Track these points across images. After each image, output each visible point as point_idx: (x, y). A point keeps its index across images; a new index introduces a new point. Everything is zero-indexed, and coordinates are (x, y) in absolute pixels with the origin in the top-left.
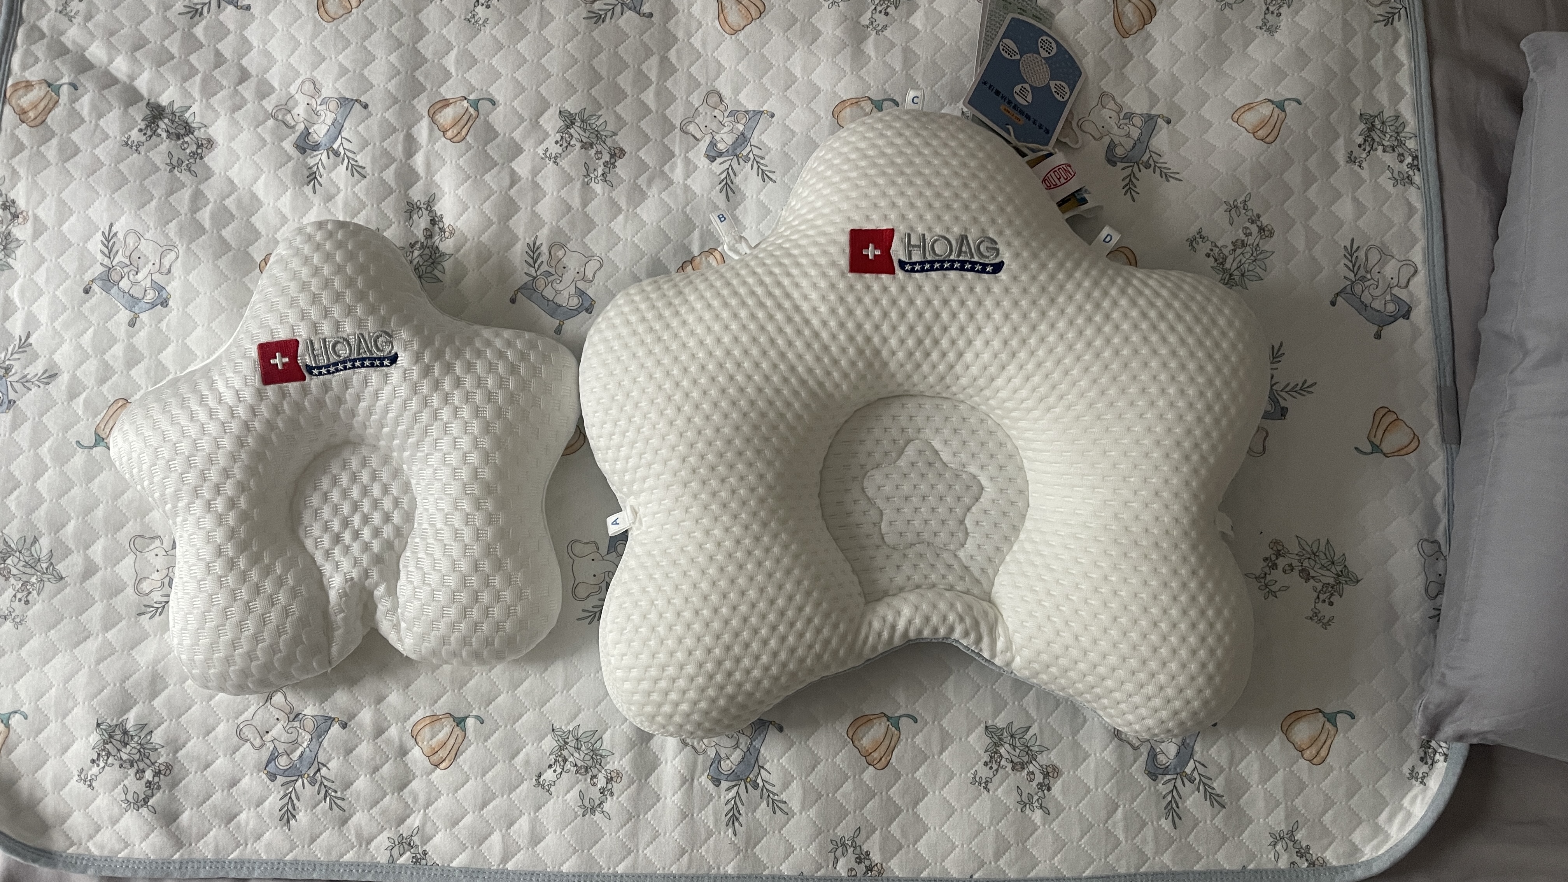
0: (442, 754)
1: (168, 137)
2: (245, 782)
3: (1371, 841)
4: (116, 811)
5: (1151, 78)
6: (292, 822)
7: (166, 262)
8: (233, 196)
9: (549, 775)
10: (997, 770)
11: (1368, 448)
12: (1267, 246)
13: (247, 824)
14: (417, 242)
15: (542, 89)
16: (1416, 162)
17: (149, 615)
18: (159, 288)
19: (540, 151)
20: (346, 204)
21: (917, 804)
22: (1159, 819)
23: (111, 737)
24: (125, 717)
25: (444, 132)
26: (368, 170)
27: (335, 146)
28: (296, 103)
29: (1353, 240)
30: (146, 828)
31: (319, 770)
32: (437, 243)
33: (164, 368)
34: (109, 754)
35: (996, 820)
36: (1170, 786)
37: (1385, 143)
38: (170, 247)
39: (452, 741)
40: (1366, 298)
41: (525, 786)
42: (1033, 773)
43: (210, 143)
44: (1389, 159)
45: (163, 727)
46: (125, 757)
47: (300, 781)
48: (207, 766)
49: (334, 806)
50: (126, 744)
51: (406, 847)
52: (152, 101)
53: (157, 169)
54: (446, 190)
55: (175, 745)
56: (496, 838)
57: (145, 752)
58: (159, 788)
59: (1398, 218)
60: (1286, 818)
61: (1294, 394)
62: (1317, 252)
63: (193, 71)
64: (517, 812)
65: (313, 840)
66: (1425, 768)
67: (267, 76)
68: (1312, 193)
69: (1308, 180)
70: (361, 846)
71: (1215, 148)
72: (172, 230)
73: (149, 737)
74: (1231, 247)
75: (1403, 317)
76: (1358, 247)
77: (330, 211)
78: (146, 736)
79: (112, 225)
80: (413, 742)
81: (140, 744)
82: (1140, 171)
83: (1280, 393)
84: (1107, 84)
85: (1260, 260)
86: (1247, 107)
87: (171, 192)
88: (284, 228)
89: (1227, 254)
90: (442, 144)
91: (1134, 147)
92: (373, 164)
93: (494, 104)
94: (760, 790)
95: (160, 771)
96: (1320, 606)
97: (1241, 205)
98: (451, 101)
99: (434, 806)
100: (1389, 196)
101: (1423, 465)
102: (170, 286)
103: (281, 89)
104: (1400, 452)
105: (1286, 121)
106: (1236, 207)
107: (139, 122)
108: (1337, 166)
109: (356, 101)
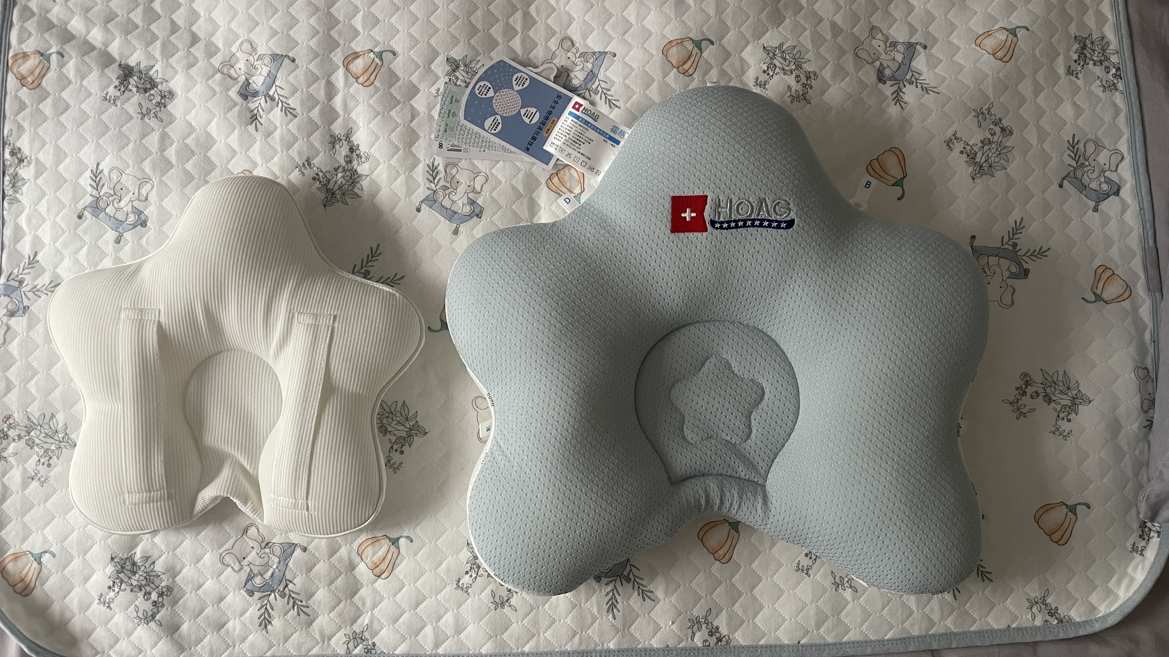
0: (383, 567)
1: (137, 92)
2: (230, 598)
3: (1104, 601)
4: (131, 625)
5: (910, 13)
6: (269, 627)
7: (144, 192)
8: (193, 136)
9: (466, 580)
10: (816, 560)
11: (1090, 297)
12: (1009, 142)
13: (234, 630)
14: (340, 166)
15: (433, 42)
16: (1118, 73)
18: (139, 213)
19: (433, 90)
20: (282, 139)
21: (754, 588)
23: (123, 568)
24: (133, 552)
25: (357, 78)
26: (298, 110)
27: (271, 93)
28: (238, 61)
29: (1074, 135)
30: (155, 638)
31: (287, 586)
32: (355, 167)
34: (122, 581)
35: (816, 598)
37: (1095, 58)
38: (145, 180)
39: (389, 557)
40: (1086, 180)
41: (448, 589)
43: (171, 94)
44: (1098, 70)
45: (162, 558)
46: (135, 583)
47: (273, 595)
48: (199, 587)
49: (301, 612)
50: (135, 573)
51: (359, 640)
52: (123, 62)
53: (131, 118)
54: (361, 124)
55: (173, 572)
56: (428, 630)
57: (150, 578)
58: (163, 606)
59: (1107, 117)
60: (1039, 587)
61: (1033, 258)
62: (1047, 146)
63: (154, 38)
64: (443, 610)
65: (286, 640)
66: (1143, 543)
67: (213, 39)
68: (1040, 100)
69: (1038, 90)
70: (324, 642)
71: (963, 67)
72: (147, 166)
73: (152, 567)
74: (981, 145)
75: (1114, 194)
76: (1078, 141)
77: (270, 144)
78: (150, 566)
79: (98, 164)
80: (359, 559)
81: (146, 572)
82: (905, 86)
83: (1023, 257)
84: (876, 20)
85: (1004, 154)
86: (986, 34)
87: (144, 136)
88: (234, 160)
89: (977, 150)
90: (355, 88)
91: (899, 68)
92: (302, 106)
93: (395, 54)
94: (632, 583)
95: (163, 593)
96: (1060, 423)
97: (986, 112)
98: (360, 53)
99: (379, 608)
100: (1100, 100)
101: (1135, 309)
102: (147, 210)
103: (225, 49)
104: (1118, 299)
105: (1018, 44)
106: (982, 113)
107: (114, 80)
108: (1059, 78)
109: (286, 56)
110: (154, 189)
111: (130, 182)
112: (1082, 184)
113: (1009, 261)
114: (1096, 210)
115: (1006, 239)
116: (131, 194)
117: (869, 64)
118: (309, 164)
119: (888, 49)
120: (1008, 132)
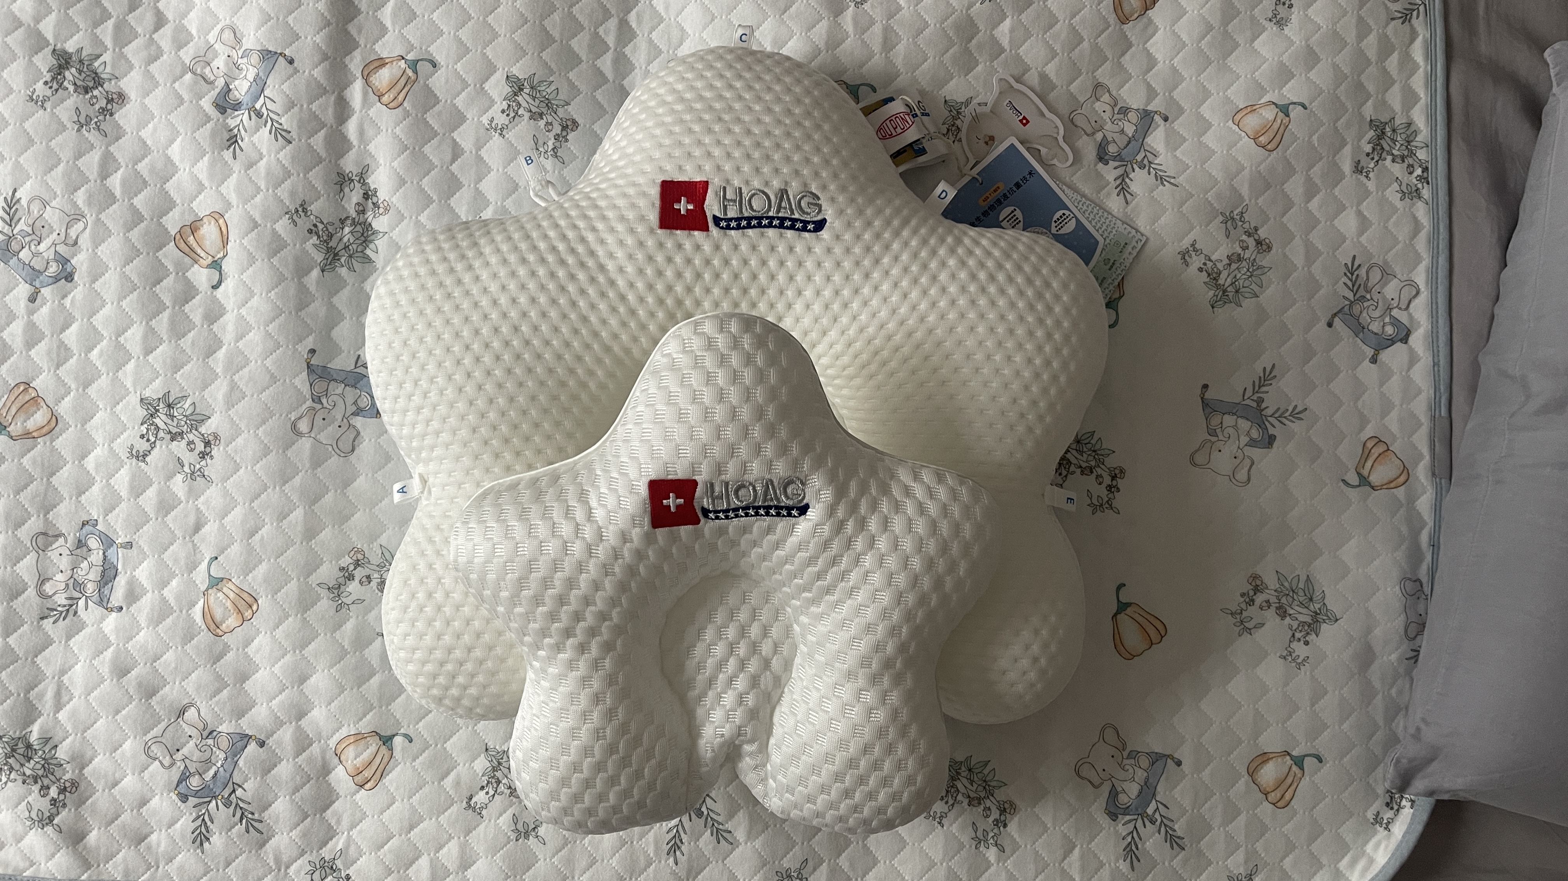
0: (367, 774)
1: (75, 91)
2: (155, 802)
4: (20, 829)
5: (1150, 70)
6: (206, 845)
7: (73, 233)
8: (146, 160)
9: (481, 797)
10: (953, 805)
11: (1353, 479)
12: (1265, 261)
13: (158, 845)
14: (347, 218)
15: (489, 51)
16: (1425, 174)
17: (51, 620)
18: (63, 261)
19: (485, 120)
20: (269, 172)
22: (1117, 860)
23: (13, 750)
24: (29, 730)
25: (380, 96)
26: (294, 134)
27: (258, 106)
28: (216, 55)
29: (1354, 257)
30: (52, 849)
31: (234, 791)
32: (369, 220)
33: (67, 349)
34: (11, 769)
35: (948, 855)
36: (1131, 826)
37: (1395, 152)
38: (77, 216)
39: (377, 761)
40: (1365, 318)
41: (454, 809)
42: (989, 809)
43: (122, 97)
44: (1397, 170)
45: (68, 741)
46: (28, 772)
47: (214, 802)
48: (115, 784)
49: (251, 828)
50: (29, 759)
51: (328, 871)
52: (59, 46)
53: (64, 128)
54: (381, 161)
55: (81, 761)
56: (424, 862)
57: (50, 767)
58: (64, 806)
59: (1402, 235)
60: (1246, 862)
61: (1284, 420)
62: (1317, 269)
63: (105, 16)
64: (446, 836)
65: (228, 864)
66: (1390, 814)
67: (185, 22)
68: (1314, 205)
69: (1311, 192)
70: (279, 870)
71: (1214, 152)
72: (80, 197)
73: (53, 752)
74: (1226, 261)
75: (1401, 340)
76: (1360, 265)
77: (251, 178)
78: (50, 751)
79: (15, 191)
80: (336, 760)
81: (44, 759)
82: (1134, 171)
83: (1269, 418)
84: (1103, 74)
85: (1258, 276)
86: (1249, 109)
87: (79, 155)
88: (201, 197)
89: (1221, 269)
90: (377, 110)
91: (1127, 145)
92: (299, 128)
93: (435, 66)
94: (704, 818)
95: (65, 788)
96: (1294, 645)
97: (1238, 217)
98: (387, 61)
99: (358, 828)
100: (1395, 210)
101: (1412, 500)
102: (76, 258)
103: (200, 38)
104: (1389, 485)
105: (1290, 127)
106: (1233, 219)
107: (45, 73)
108: (1343, 177)
109: (281, 54)
110: (88, 230)
111: (56, 218)
112: (1360, 324)
113: (1250, 423)
114: (1374, 360)
115: (1249, 393)
116: (55, 234)
117: (1088, 135)
118: (305, 211)
119: (1116, 116)
120: (1265, 247)
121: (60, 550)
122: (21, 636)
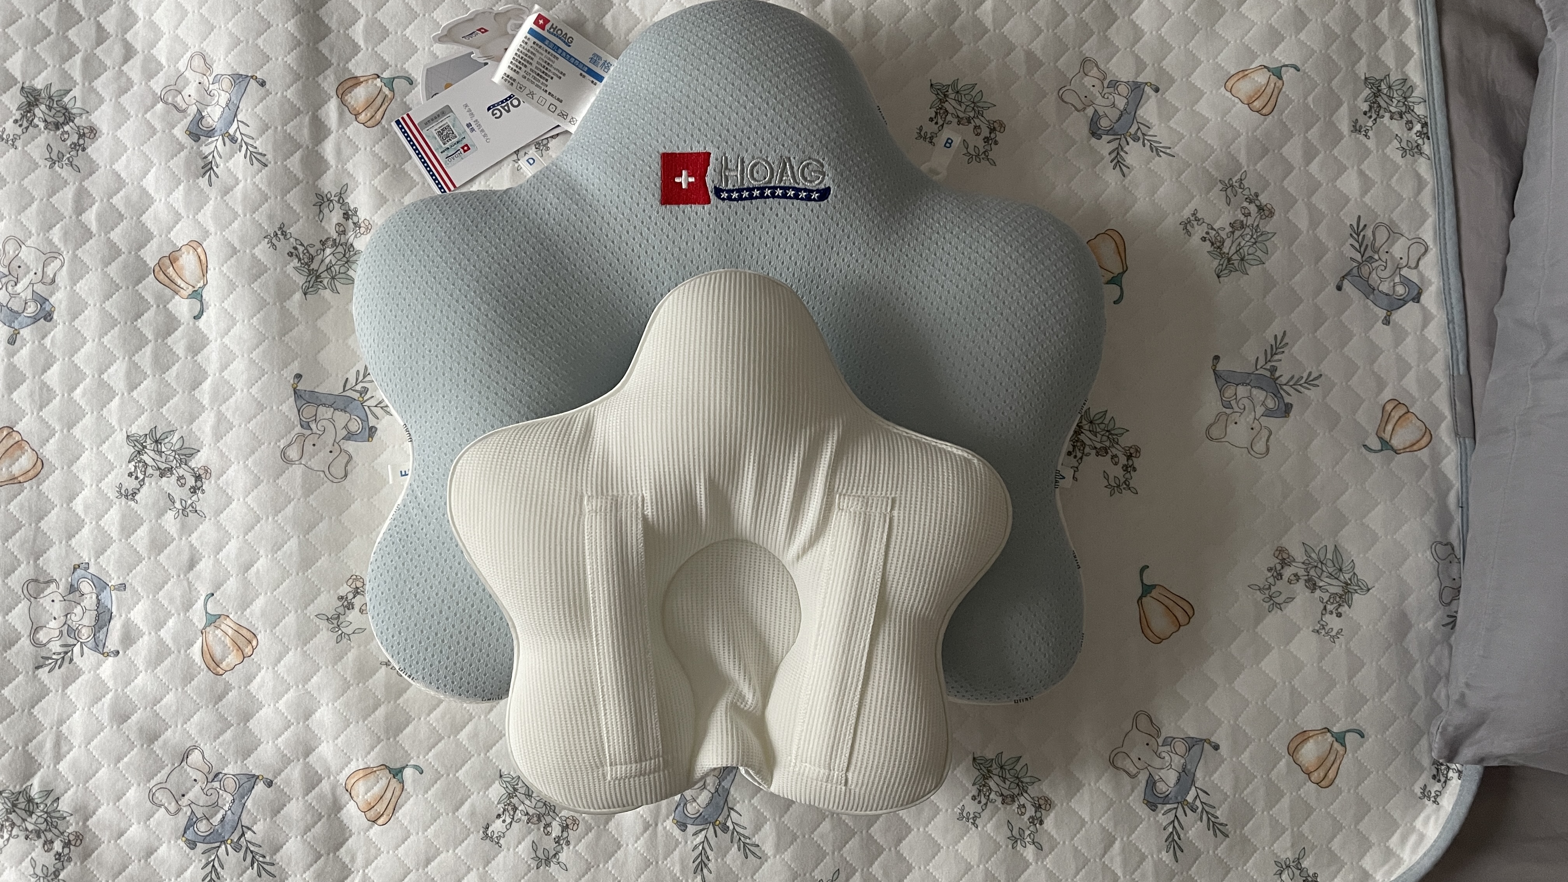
0: (380, 808)
1: (46, 128)
2: (163, 850)
3: (1383, 865)
5: (1137, 40)
8: (122, 193)
9: (498, 826)
10: (986, 804)
11: (1375, 444)
12: (1269, 226)
14: (328, 238)
16: (1425, 130)
17: (47, 669)
20: (246, 197)
21: (901, 842)
22: (1160, 852)
23: (14, 805)
24: (29, 783)
25: (357, 115)
26: (269, 157)
27: (231, 131)
28: (187, 83)
29: (1359, 217)
31: (243, 834)
32: (351, 240)
33: (49, 390)
34: (13, 825)
35: (984, 857)
36: (1171, 816)
37: (1393, 109)
38: (54, 254)
39: (388, 795)
41: (471, 839)
42: (1024, 806)
43: (93, 132)
44: (1396, 127)
45: (70, 793)
46: (31, 827)
47: (223, 847)
48: (121, 834)
49: (263, 872)
50: (31, 813)
52: (27, 85)
53: (37, 166)
54: (361, 180)
55: (85, 813)
57: (52, 820)
58: (70, 860)
59: (1407, 192)
60: (1292, 846)
61: (1299, 388)
62: (1322, 232)
63: (73, 50)
64: (464, 869)
66: (1437, 787)
67: (154, 51)
68: (1314, 167)
69: (1310, 154)
71: (1208, 120)
72: (56, 234)
73: (55, 805)
74: (1229, 229)
75: (1413, 300)
76: (1365, 226)
77: (227, 204)
78: (52, 804)
80: (347, 796)
81: (46, 812)
82: (1128, 144)
83: (1284, 387)
84: (1090, 48)
85: (1261, 242)
86: (1241, 75)
87: (53, 192)
88: (178, 227)
89: (1225, 237)
90: (354, 129)
91: (1120, 118)
92: (275, 150)
93: (410, 83)
94: (729, 833)
95: (69, 841)
96: (1327, 618)
97: (1237, 184)
98: (362, 80)
99: (374, 865)
100: (1397, 167)
101: (1436, 461)
102: (54, 297)
103: (169, 66)
104: (1411, 448)
105: (1284, 90)
106: (1232, 186)
107: (14, 112)
108: (1341, 137)
109: (252, 77)
110: (65, 268)
111: (32, 257)
112: (1370, 286)
113: (1265, 393)
114: (1387, 321)
115: (1261, 362)
116: (32, 273)
117: (1078, 111)
118: (284, 234)
119: (1106, 90)
120: (1267, 213)
121: (52, 596)
122: (17, 688)
